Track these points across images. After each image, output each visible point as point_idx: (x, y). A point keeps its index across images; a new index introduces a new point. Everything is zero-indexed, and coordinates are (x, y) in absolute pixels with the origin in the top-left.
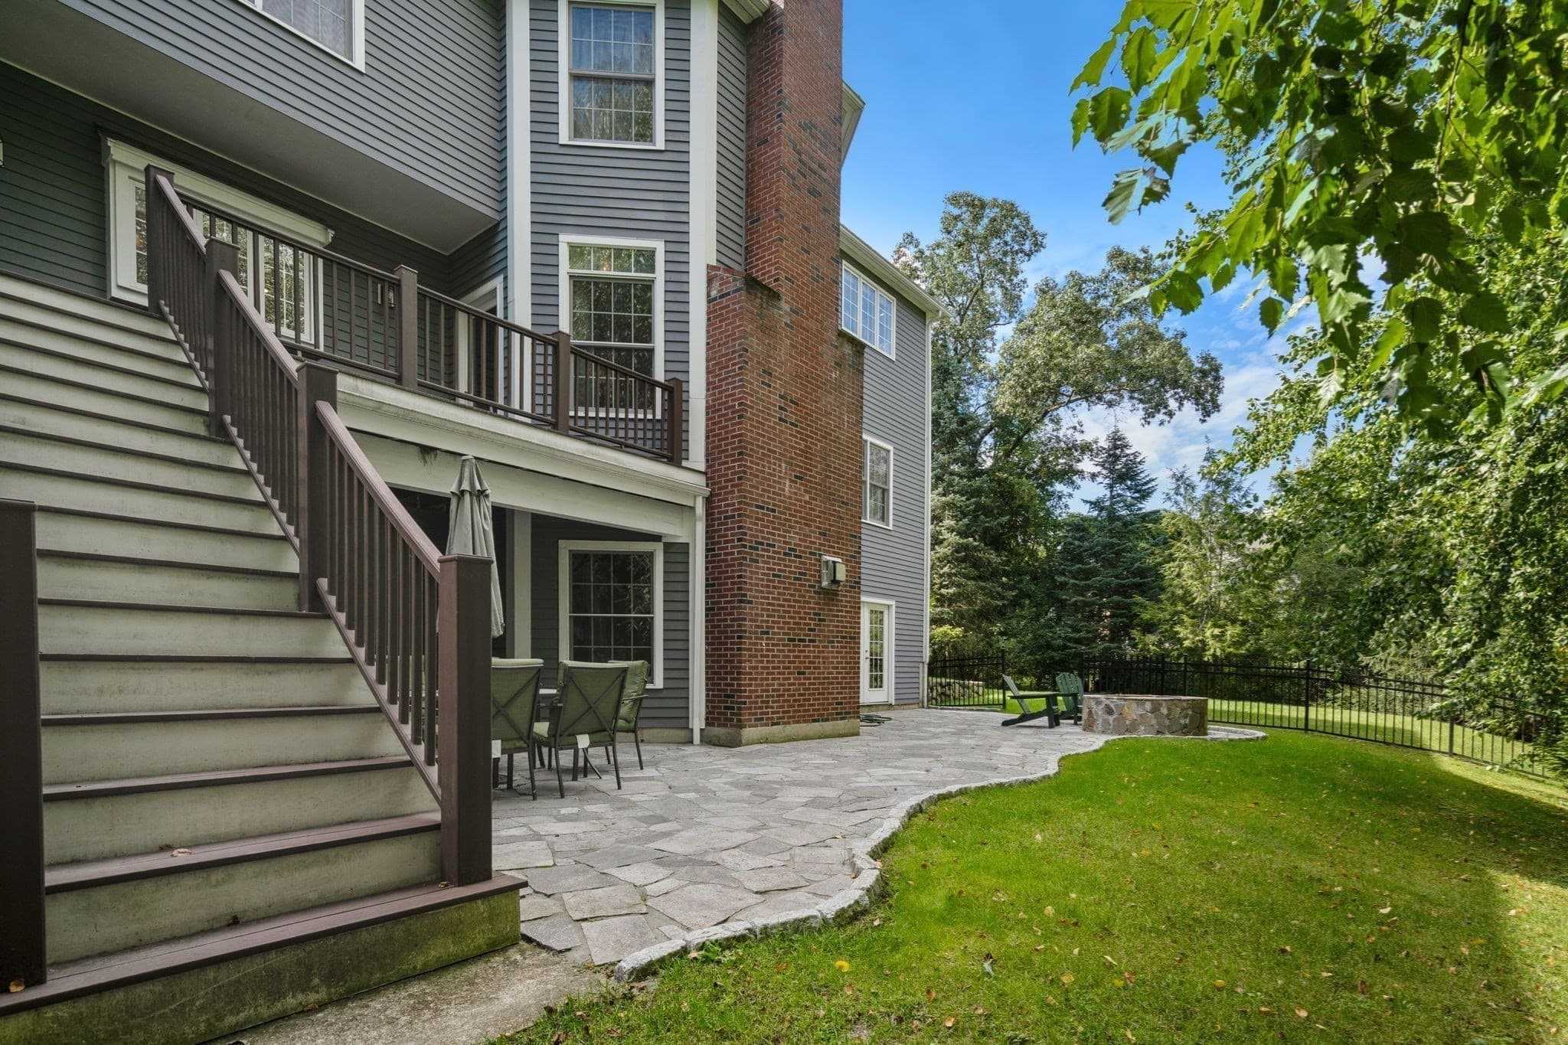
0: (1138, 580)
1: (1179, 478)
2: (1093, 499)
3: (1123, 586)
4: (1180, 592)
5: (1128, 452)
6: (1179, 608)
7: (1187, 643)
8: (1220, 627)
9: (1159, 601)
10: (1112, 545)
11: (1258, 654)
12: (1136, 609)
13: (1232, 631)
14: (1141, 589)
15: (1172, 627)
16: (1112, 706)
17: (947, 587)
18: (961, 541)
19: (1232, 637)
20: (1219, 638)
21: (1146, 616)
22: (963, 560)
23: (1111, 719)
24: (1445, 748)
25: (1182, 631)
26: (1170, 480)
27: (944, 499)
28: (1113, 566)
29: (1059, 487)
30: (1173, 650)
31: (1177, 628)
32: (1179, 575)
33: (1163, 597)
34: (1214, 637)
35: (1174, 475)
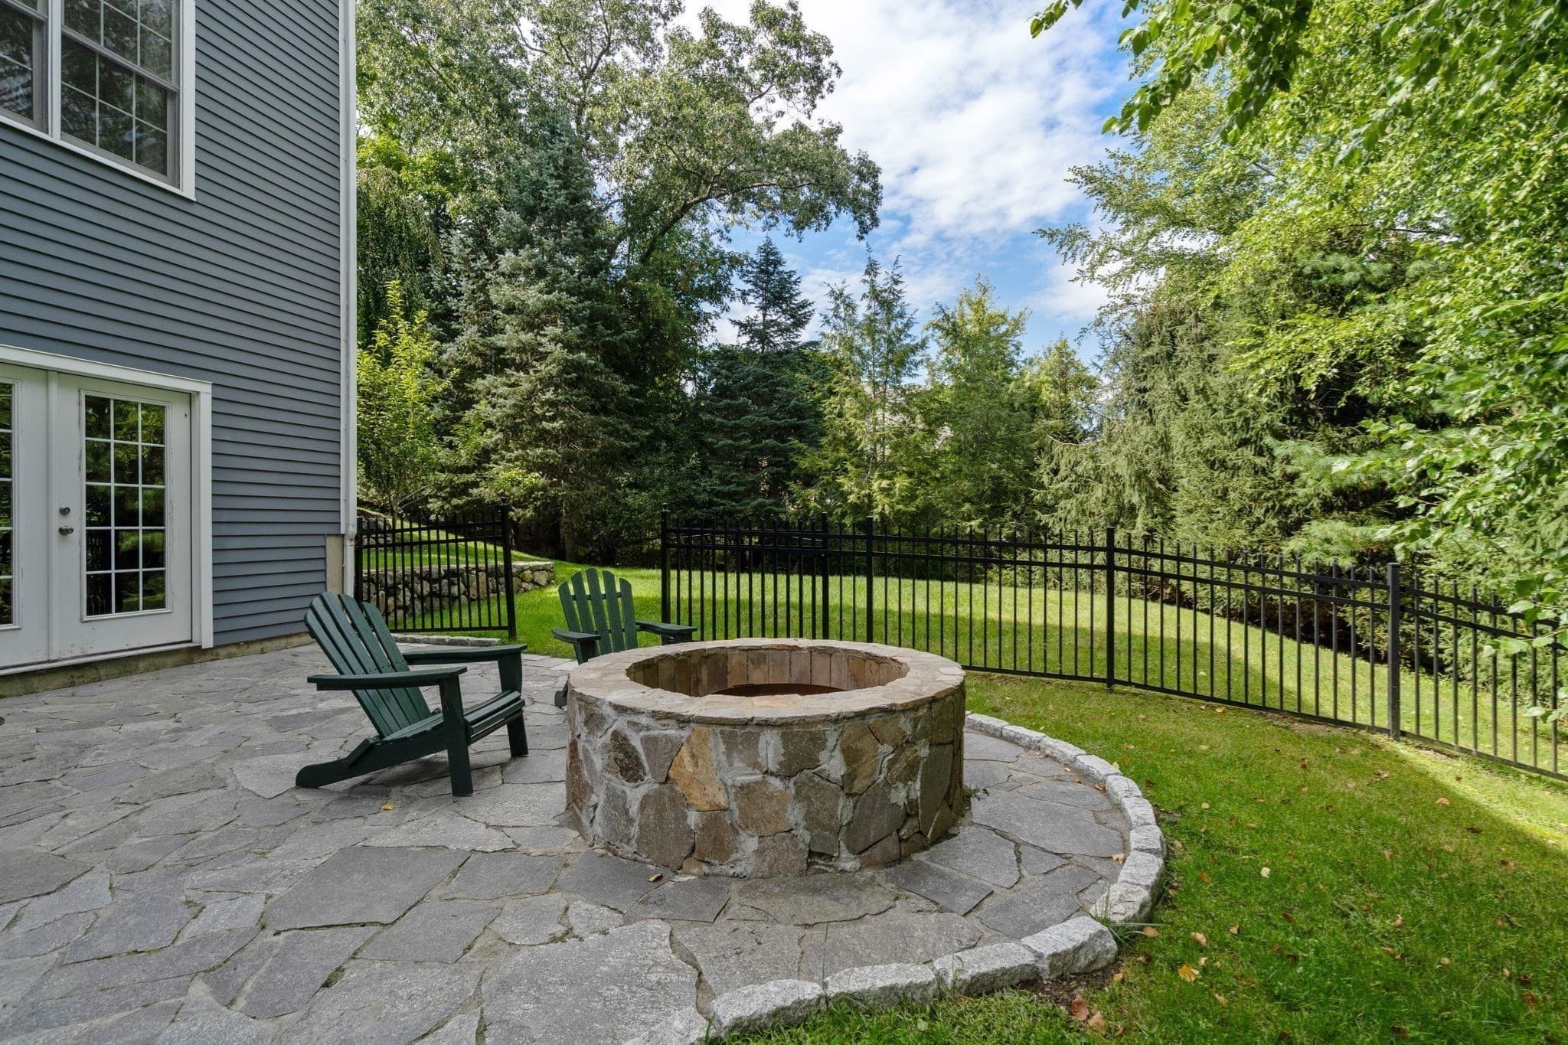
0: (794, 420)
1: (838, 296)
2: (743, 320)
3: (778, 427)
4: (843, 435)
5: (781, 268)
6: (842, 455)
7: (852, 498)
8: (887, 478)
9: (819, 447)
10: (766, 377)
11: (928, 513)
12: (794, 458)
13: (901, 482)
14: (799, 431)
15: (834, 479)
16: (636, 741)
17: (552, 419)
18: (570, 357)
19: (901, 490)
20: (887, 492)
21: (804, 464)
22: (573, 384)
23: (635, 794)
24: (1383, 720)
25: (846, 483)
26: (828, 298)
27: (545, 297)
28: (768, 403)
29: (706, 307)
30: (836, 507)
31: (841, 480)
32: (840, 415)
33: (824, 441)
34: (882, 490)
35: (833, 292)
